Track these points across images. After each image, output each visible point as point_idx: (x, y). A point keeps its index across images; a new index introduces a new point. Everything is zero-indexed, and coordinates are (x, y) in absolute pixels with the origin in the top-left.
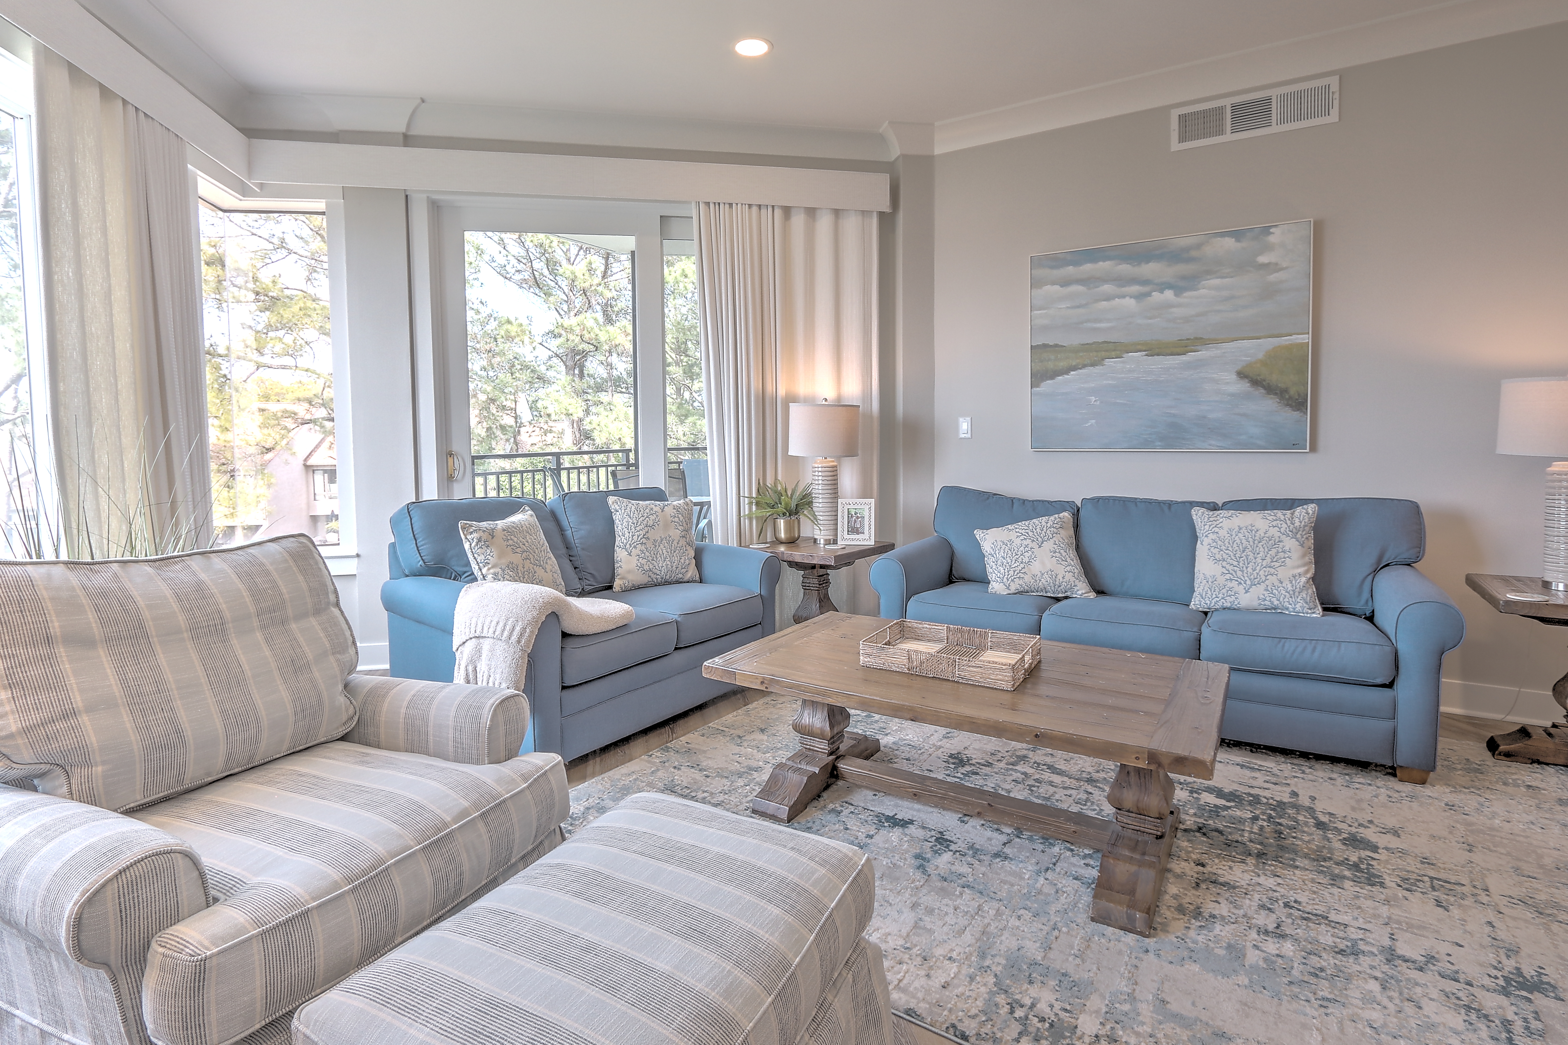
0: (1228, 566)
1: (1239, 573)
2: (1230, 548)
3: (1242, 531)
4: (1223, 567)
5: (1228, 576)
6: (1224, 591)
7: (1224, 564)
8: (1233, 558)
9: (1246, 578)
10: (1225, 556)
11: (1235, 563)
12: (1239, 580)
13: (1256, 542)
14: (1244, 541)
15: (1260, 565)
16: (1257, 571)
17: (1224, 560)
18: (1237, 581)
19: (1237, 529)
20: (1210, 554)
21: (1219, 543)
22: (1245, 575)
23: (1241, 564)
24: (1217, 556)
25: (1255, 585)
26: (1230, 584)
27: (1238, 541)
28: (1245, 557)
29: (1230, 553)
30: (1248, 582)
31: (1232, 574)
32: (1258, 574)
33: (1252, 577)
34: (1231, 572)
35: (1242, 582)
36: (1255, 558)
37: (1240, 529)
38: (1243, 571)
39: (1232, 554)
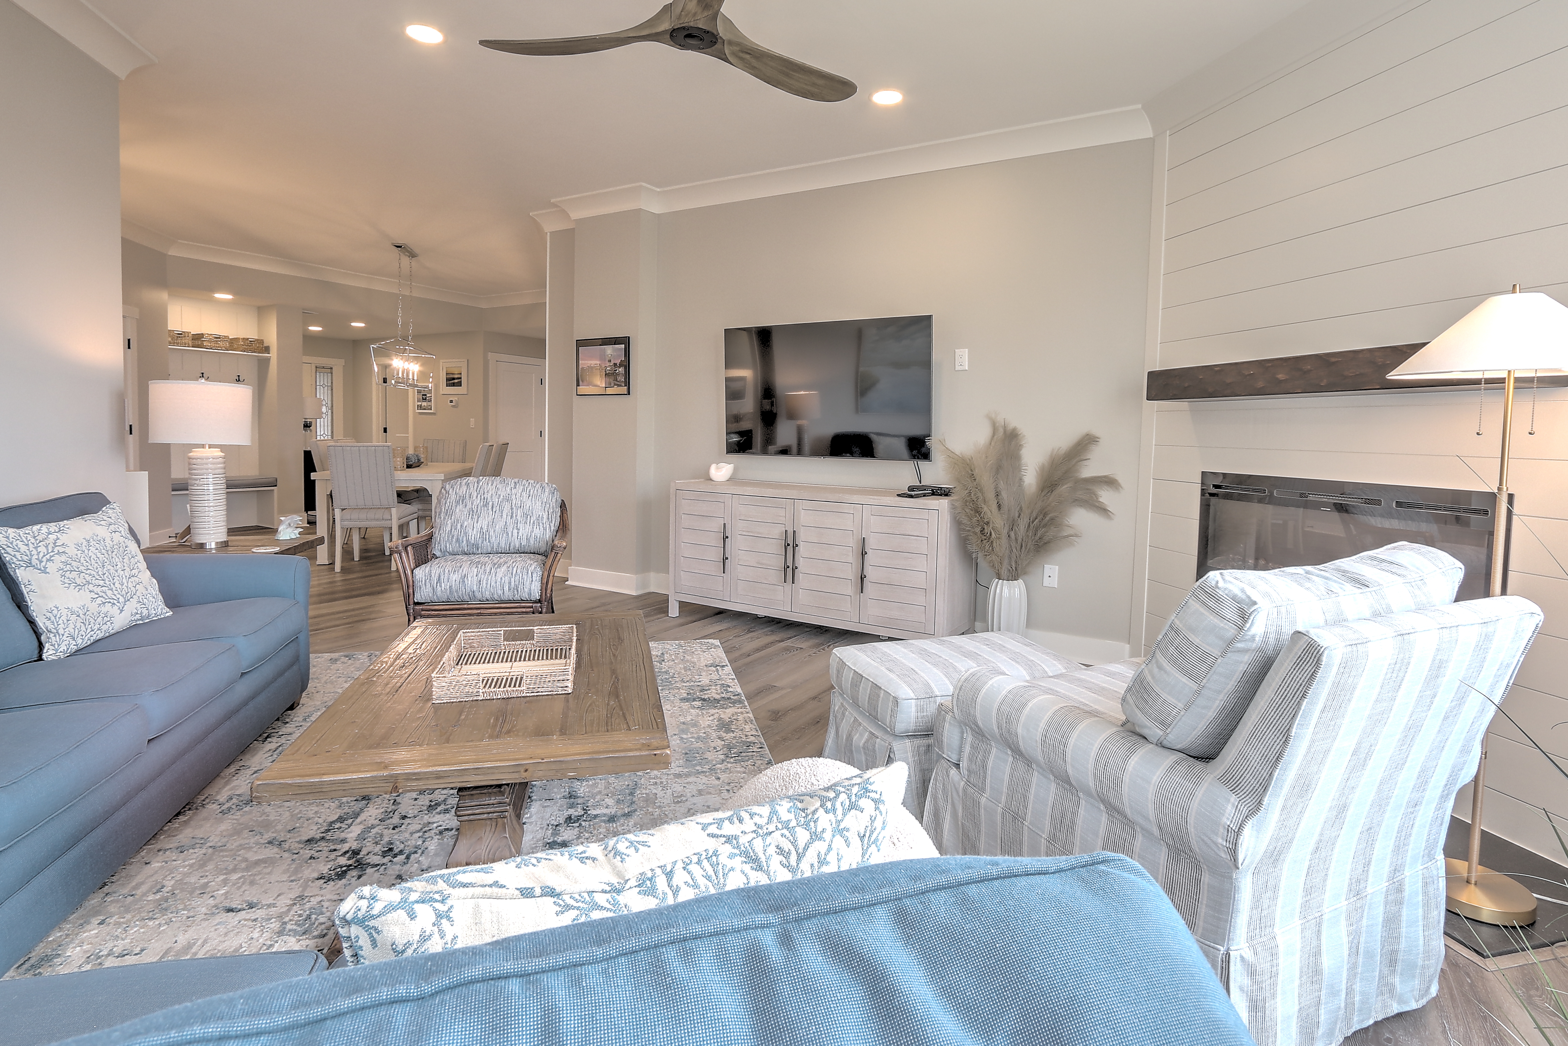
0: (96, 589)
1: (109, 593)
2: (90, 567)
3: (91, 544)
4: (91, 591)
5: (99, 601)
6: (100, 619)
7: (91, 587)
8: (97, 577)
9: (118, 596)
10: (88, 578)
11: (101, 583)
12: (112, 601)
13: (110, 553)
14: (99, 555)
15: (124, 576)
16: (126, 584)
17: (89, 583)
18: (110, 602)
19: (85, 543)
20: (66, 581)
21: (74, 564)
22: (116, 593)
23: (107, 582)
24: (78, 581)
25: (128, 600)
26: (104, 609)
27: (94, 556)
28: (107, 574)
29: (93, 573)
30: (122, 600)
31: (102, 597)
32: (127, 587)
33: (124, 592)
34: (101, 594)
35: (115, 602)
36: (117, 571)
37: (88, 541)
38: (111, 590)
39: (95, 573)
